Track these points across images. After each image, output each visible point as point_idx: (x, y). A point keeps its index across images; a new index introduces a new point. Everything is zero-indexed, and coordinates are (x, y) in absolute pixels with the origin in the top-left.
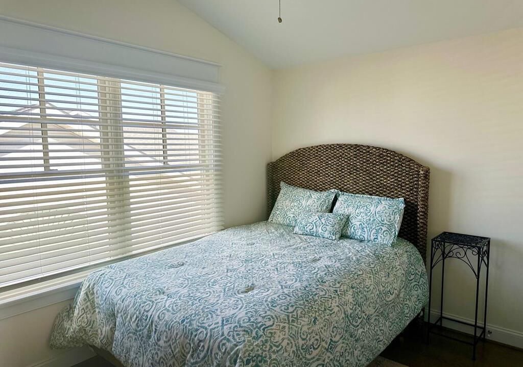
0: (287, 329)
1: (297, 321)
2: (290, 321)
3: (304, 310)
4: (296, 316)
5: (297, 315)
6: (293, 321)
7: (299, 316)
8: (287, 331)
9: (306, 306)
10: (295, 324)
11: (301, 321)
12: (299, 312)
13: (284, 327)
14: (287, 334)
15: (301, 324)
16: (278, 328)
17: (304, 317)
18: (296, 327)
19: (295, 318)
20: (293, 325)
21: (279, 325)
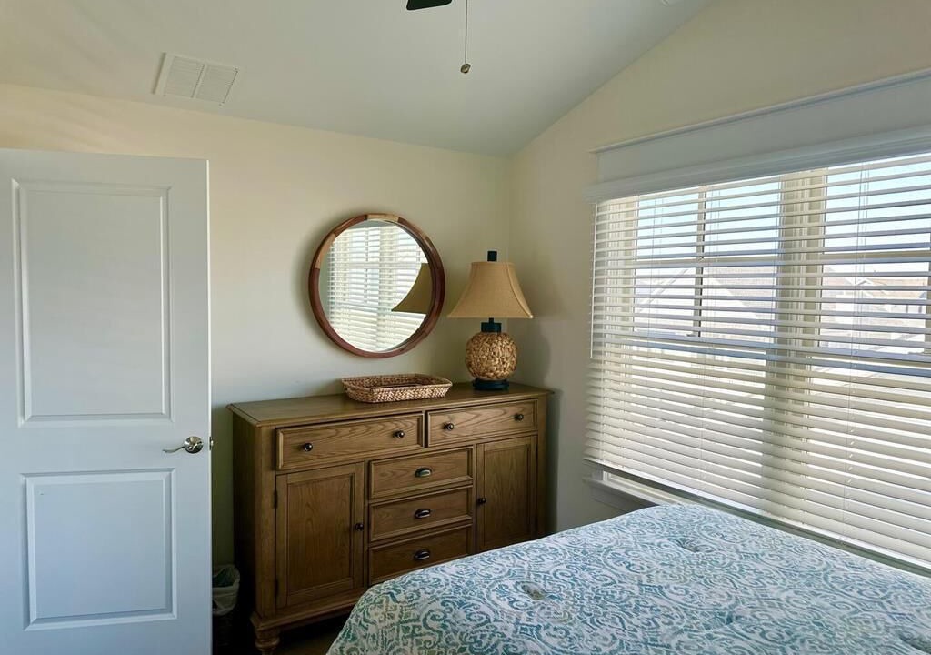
0: (391, 621)
1: (408, 636)
2: (406, 625)
3: (435, 645)
4: (417, 632)
5: (421, 635)
6: (408, 628)
7: (418, 638)
8: (386, 624)
9: (446, 647)
10: (401, 634)
11: (410, 645)
12: (430, 638)
13: (393, 617)
14: (382, 624)
15: (404, 645)
16: (389, 608)
17: (420, 648)
18: (397, 639)
19: (413, 631)
20: (398, 632)
21: (395, 610)
